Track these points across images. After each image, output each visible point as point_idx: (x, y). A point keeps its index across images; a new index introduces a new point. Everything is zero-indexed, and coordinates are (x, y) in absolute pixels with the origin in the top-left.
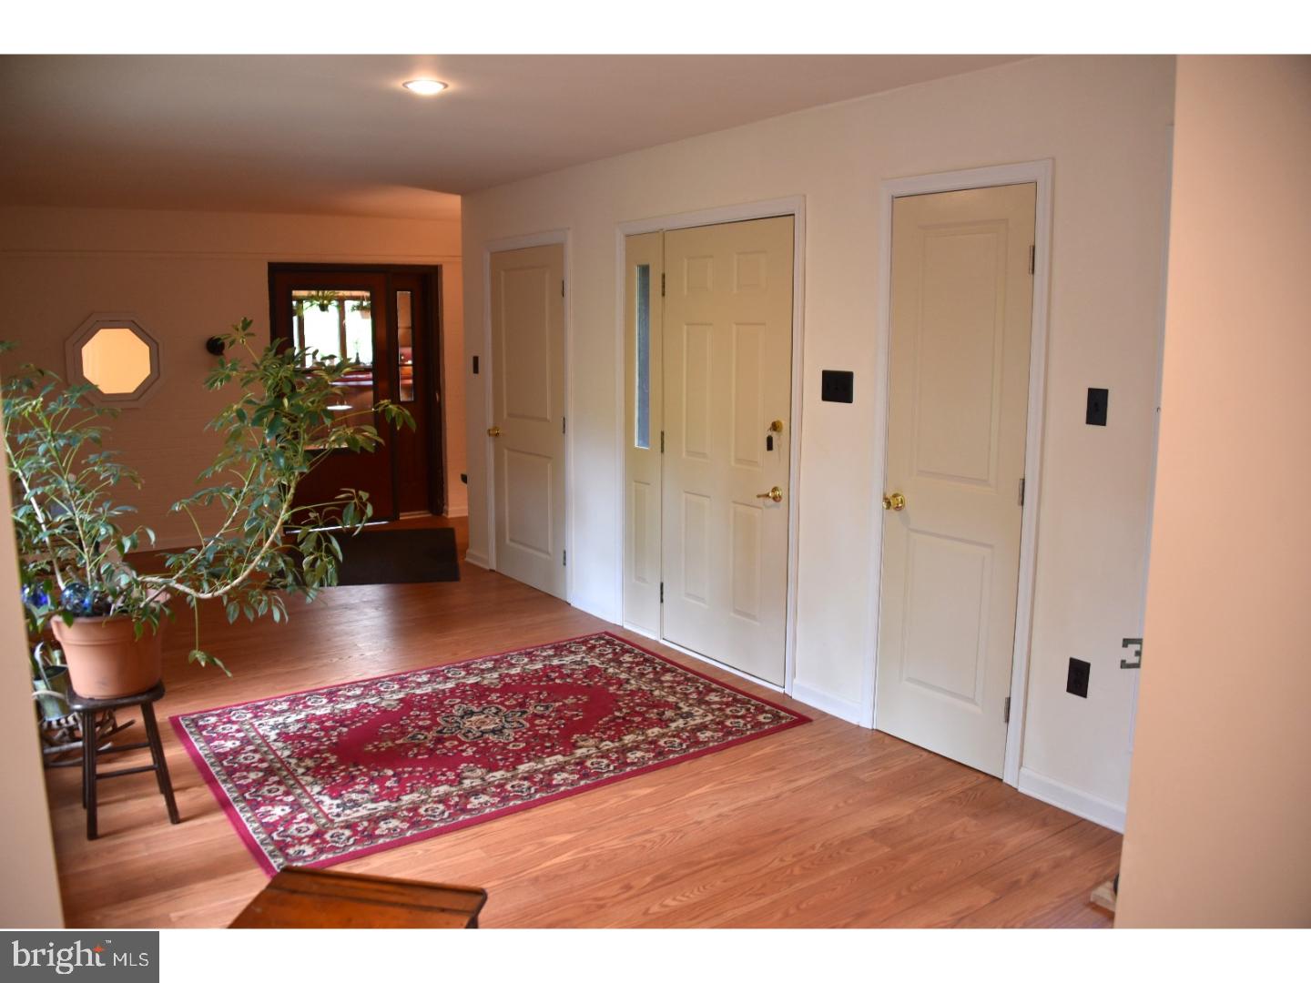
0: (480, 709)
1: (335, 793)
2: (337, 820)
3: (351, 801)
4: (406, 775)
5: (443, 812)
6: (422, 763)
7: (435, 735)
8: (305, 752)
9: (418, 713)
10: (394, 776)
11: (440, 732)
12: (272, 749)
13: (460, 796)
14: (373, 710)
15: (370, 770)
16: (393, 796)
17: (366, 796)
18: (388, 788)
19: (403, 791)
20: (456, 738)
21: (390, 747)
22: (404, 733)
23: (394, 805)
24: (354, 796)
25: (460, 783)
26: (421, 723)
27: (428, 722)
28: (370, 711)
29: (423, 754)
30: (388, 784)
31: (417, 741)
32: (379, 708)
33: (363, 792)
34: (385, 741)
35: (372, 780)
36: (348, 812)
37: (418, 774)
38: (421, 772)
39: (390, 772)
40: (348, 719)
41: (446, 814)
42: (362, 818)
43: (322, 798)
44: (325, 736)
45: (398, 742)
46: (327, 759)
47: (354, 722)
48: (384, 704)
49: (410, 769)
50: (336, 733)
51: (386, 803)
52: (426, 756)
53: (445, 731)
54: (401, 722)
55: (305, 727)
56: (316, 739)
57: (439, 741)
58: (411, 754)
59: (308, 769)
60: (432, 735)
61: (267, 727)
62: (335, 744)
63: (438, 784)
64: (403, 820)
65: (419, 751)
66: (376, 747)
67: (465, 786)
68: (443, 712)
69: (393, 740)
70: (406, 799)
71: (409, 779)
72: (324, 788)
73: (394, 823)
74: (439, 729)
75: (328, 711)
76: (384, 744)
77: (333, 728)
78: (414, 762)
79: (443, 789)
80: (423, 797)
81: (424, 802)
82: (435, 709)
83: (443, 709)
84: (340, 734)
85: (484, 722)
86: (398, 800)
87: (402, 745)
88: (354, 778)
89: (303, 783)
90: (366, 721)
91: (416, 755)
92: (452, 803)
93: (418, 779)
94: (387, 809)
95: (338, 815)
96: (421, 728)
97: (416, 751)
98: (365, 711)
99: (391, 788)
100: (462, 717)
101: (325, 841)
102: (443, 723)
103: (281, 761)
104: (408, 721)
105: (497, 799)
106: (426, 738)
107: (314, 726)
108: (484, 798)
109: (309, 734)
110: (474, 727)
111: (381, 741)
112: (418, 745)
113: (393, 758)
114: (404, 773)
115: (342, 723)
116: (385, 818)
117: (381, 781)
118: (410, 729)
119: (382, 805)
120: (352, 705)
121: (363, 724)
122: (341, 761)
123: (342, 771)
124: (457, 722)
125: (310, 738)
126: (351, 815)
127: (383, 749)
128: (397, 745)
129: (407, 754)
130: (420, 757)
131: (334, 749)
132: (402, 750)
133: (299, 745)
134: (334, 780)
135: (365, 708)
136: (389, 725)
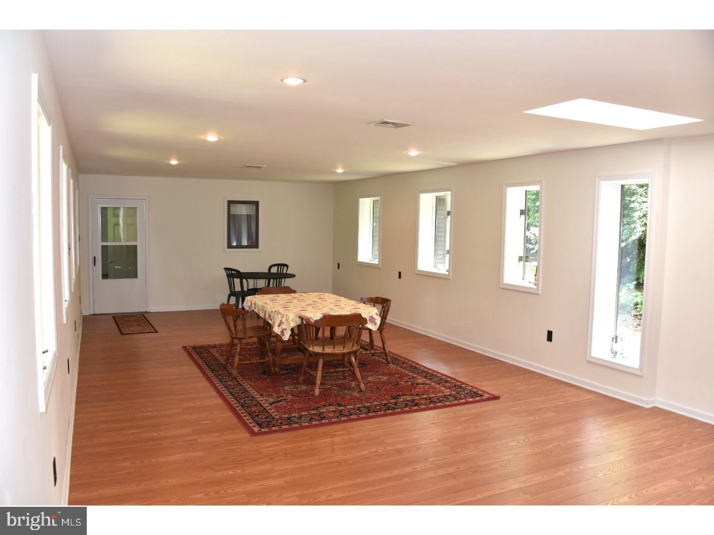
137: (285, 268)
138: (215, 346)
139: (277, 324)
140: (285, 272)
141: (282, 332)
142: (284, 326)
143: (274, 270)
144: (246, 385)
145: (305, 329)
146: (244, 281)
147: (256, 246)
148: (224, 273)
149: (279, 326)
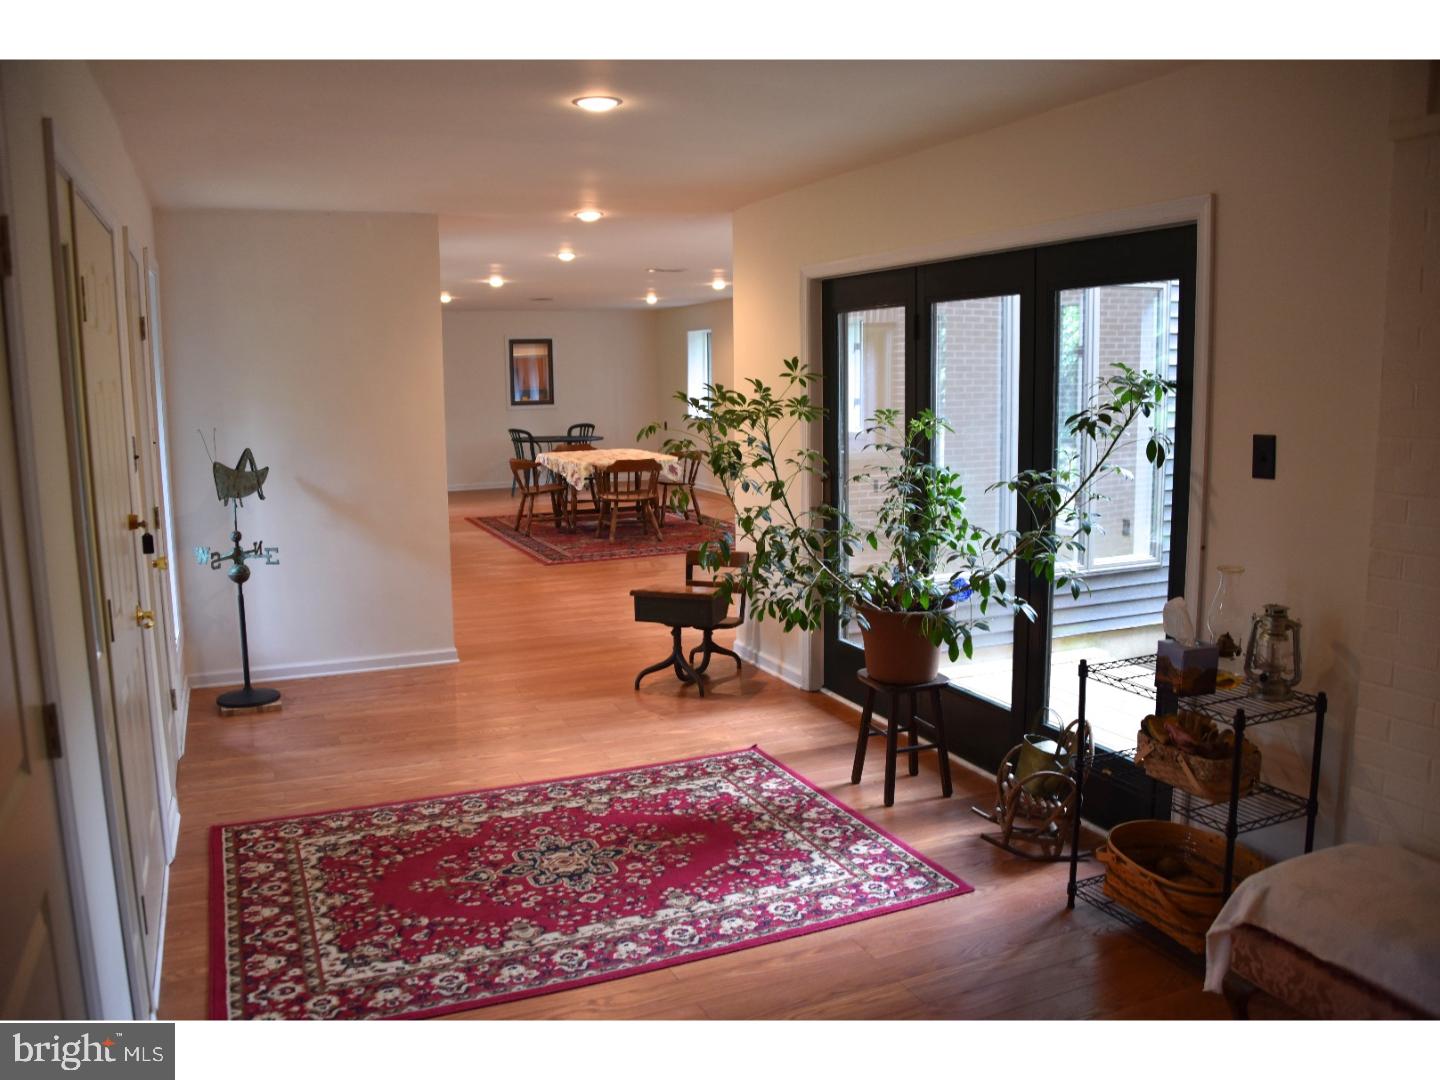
0: (559, 882)
1: (726, 797)
2: (720, 778)
3: (710, 791)
4: (661, 808)
5: (631, 779)
6: (644, 819)
7: (624, 849)
8: (769, 836)
9: (641, 882)
10: (672, 809)
11: (618, 852)
12: (809, 841)
13: (615, 790)
14: (699, 890)
15: (696, 815)
16: (676, 794)
17: (698, 794)
18: (678, 799)
19: (664, 796)
20: (602, 844)
21: (676, 837)
22: (661, 853)
23: (672, 786)
24: (708, 794)
25: (611, 800)
26: (639, 865)
27: (629, 867)
28: (705, 889)
29: (643, 827)
30: (678, 803)
31: (646, 842)
32: (692, 893)
33: (700, 797)
34: (683, 844)
35: (693, 806)
36: (711, 783)
37: (649, 809)
38: (646, 810)
39: (676, 812)
40: (732, 877)
41: (629, 778)
42: (699, 778)
43: (738, 794)
44: (754, 854)
45: (668, 843)
46: (744, 828)
47: (723, 871)
48: (687, 900)
49: (656, 813)
50: (741, 857)
51: (679, 788)
52: (638, 825)
53: (613, 853)
54: (663, 868)
55: (783, 867)
56: (762, 851)
57: (622, 841)
58: (655, 829)
59: (759, 819)
60: (629, 849)
61: (832, 873)
62: (738, 845)
63: (632, 800)
64: (664, 776)
65: (645, 832)
66: (694, 839)
67: (608, 797)
68: (608, 881)
69: (673, 845)
70: (662, 790)
71: (658, 805)
72: (738, 801)
73: (673, 774)
74: (618, 857)
75: (761, 891)
76: (683, 840)
77: (746, 864)
78: (651, 820)
79: (629, 795)
80: (646, 790)
81: (646, 787)
82: (617, 886)
83: (608, 885)
84: (737, 856)
85: (563, 862)
86: (668, 790)
87: (664, 840)
88: (712, 808)
89: (759, 806)
90: (708, 873)
91: (649, 827)
92: (623, 785)
93: (650, 805)
94: (678, 784)
95: (719, 781)
96: (640, 859)
97: (649, 831)
98: (711, 889)
99: (675, 799)
100: (586, 871)
101: (726, 766)
102: (612, 864)
103: (792, 829)
104: (654, 869)
105: (584, 785)
106: (636, 846)
107: (773, 869)
108: (594, 787)
109: (774, 859)
110: (577, 855)
111: (687, 844)
112: (646, 837)
113: (674, 826)
114: (663, 811)
115: (739, 874)
116: (680, 778)
117: (684, 805)
118: (653, 858)
119: (683, 786)
120: (732, 899)
121: (710, 869)
122: (727, 826)
123: (724, 816)
124: (595, 865)
125: (772, 855)
126: (710, 781)
127: (685, 835)
128: (669, 839)
129: (659, 829)
130: (645, 824)
131: (738, 840)
132: (664, 834)
133: (780, 844)
134: (730, 808)
135: (711, 894)
136: (678, 866)
137: (591, 430)
138: (503, 517)
139: (570, 474)
140: (590, 434)
141: (576, 483)
142: (576, 476)
143: (576, 432)
144: (539, 540)
145: (600, 478)
146: (535, 445)
147: (551, 401)
148: (509, 437)
149: (572, 476)
